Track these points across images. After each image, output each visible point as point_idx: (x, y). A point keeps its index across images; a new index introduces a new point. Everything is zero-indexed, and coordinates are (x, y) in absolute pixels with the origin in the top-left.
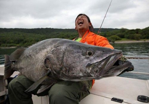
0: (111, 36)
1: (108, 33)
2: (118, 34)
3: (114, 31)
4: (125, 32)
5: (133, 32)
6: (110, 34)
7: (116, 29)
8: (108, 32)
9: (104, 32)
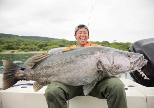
0: (52, 45)
1: (49, 43)
2: (58, 44)
3: (55, 41)
4: (65, 43)
5: (72, 43)
6: (51, 44)
7: (57, 39)
8: (49, 41)
9: (45, 41)
